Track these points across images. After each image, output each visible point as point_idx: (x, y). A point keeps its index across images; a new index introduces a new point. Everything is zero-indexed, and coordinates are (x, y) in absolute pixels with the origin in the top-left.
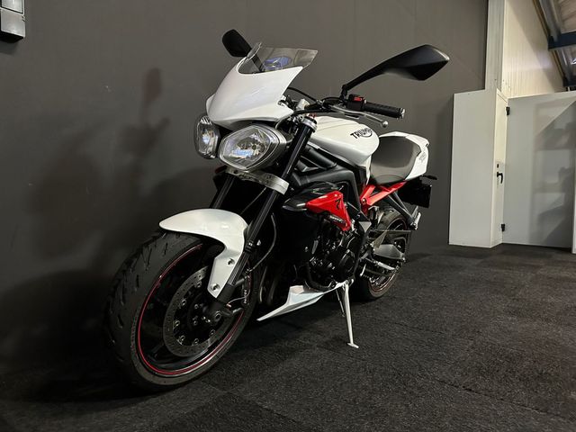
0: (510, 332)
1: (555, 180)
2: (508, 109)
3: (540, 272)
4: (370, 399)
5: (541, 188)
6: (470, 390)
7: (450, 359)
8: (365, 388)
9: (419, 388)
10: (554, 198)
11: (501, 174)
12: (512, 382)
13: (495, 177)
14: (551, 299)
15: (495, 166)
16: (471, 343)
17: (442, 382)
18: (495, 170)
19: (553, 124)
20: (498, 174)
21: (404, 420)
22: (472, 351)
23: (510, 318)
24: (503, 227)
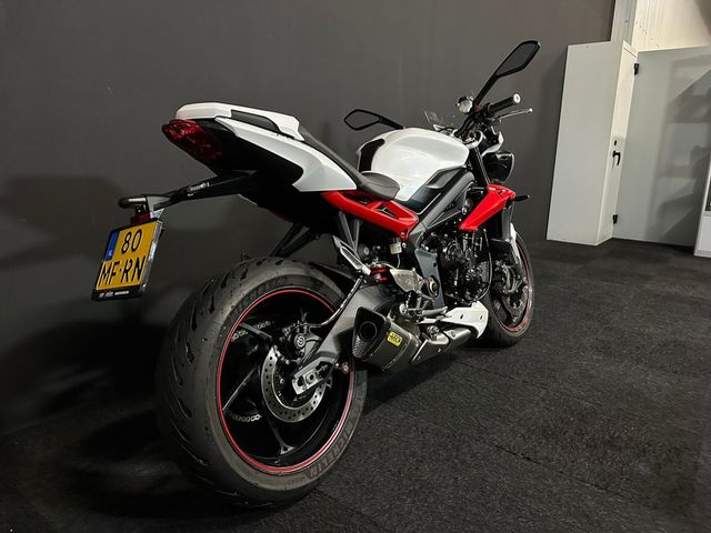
0: (591, 377)
1: (685, 161)
2: (637, 68)
3: (648, 286)
4: (417, 468)
5: (667, 171)
6: (528, 459)
7: (514, 415)
8: (413, 455)
9: (474, 456)
10: (681, 184)
11: (619, 154)
12: (578, 448)
13: (610, 157)
14: (651, 329)
15: (612, 142)
16: (543, 392)
17: (500, 448)
18: (612, 148)
19: (691, 88)
20: (615, 154)
21: (449, 498)
22: (542, 405)
23: (595, 357)
24: (615, 218)
